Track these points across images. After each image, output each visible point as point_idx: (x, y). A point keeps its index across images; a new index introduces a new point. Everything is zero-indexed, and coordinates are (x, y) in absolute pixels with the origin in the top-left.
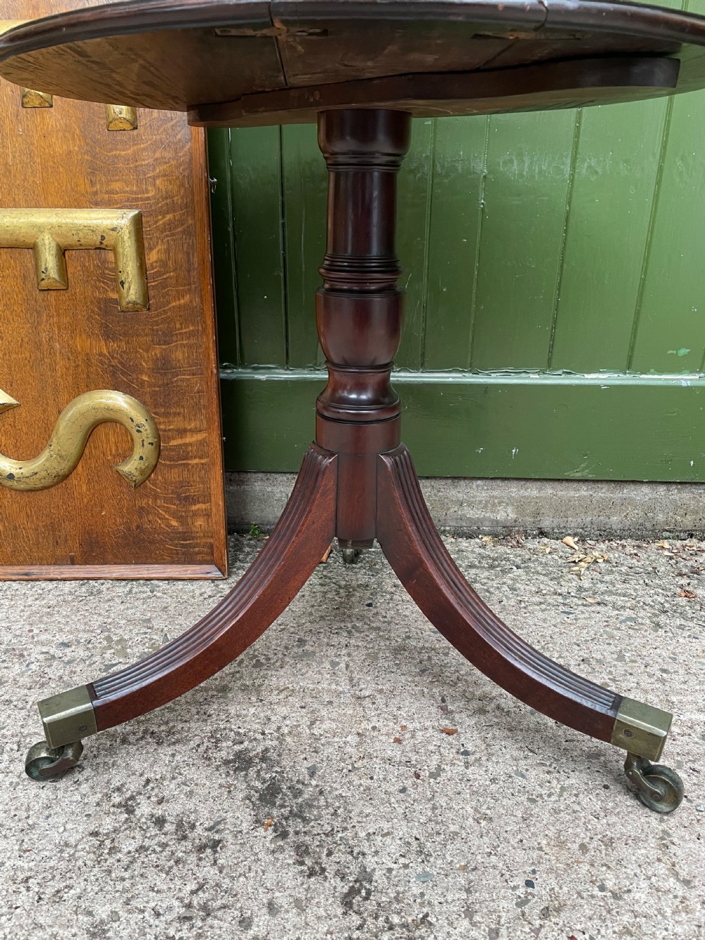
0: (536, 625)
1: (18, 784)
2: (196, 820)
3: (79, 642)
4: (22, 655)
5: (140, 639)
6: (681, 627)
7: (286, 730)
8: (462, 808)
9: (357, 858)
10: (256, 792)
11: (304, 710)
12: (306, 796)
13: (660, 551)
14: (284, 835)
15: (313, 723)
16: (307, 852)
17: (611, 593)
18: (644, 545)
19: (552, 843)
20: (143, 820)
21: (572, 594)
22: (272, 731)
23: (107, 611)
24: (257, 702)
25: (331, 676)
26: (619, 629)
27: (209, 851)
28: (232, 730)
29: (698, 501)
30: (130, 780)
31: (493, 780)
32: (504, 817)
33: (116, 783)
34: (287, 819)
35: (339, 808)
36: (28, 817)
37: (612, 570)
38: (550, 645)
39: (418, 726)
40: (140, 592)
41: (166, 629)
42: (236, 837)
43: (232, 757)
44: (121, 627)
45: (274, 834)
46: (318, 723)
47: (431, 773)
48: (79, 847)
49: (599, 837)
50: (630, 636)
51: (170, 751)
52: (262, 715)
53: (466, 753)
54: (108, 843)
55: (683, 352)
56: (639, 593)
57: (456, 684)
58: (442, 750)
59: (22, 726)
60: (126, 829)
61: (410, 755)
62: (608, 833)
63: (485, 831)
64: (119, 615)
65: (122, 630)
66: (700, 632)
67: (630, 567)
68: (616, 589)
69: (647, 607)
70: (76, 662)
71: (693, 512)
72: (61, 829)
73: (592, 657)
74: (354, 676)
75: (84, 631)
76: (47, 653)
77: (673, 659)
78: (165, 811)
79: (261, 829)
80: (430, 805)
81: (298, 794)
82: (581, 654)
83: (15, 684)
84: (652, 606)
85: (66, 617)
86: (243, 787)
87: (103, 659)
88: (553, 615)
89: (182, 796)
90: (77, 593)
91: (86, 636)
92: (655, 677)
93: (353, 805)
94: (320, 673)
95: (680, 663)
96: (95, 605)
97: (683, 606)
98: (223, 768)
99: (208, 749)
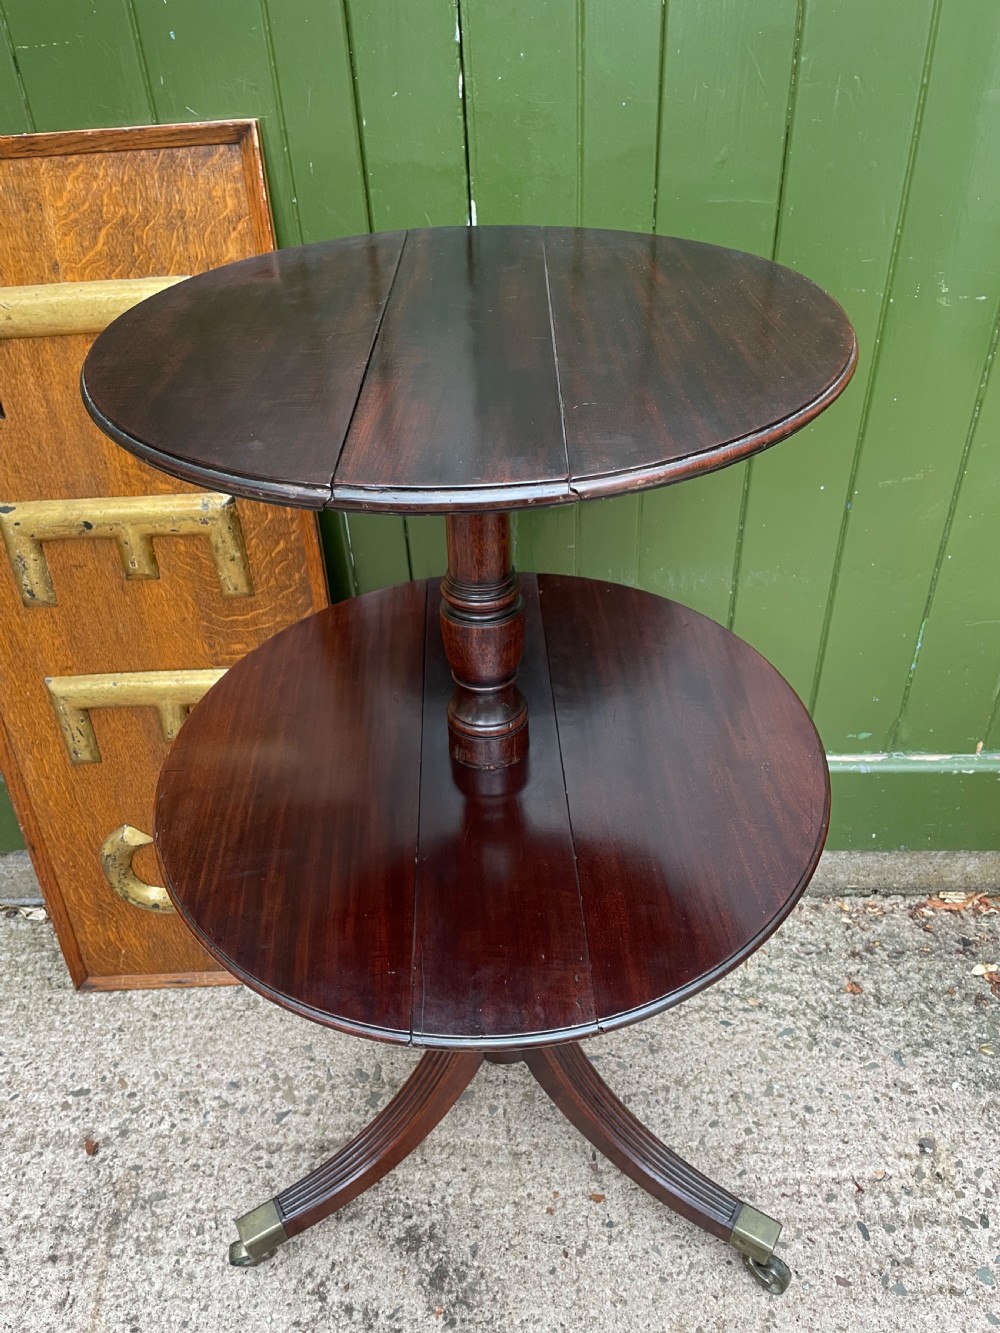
0: (692, 1044)
1: (224, 1269)
2: (379, 1308)
3: (247, 1082)
4: (197, 1102)
5: (305, 1077)
6: (837, 1043)
7: (449, 1200)
8: (603, 1291)
10: (427, 1275)
11: (465, 1174)
12: (470, 1280)
13: (839, 915)
14: (452, 1323)
15: (473, 1190)
17: (774, 988)
18: (823, 905)
19: (674, 1328)
20: (335, 1308)
21: (736, 992)
22: (436, 1202)
23: (269, 1033)
24: (422, 1164)
25: (490, 1126)
26: (773, 1048)
28: (401, 1201)
29: (883, 864)
30: (318, 1264)
31: (632, 1258)
32: (637, 1299)
33: (306, 1267)
35: (498, 1292)
36: (239, 1307)
37: (782, 950)
38: (703, 1075)
39: (569, 1192)
41: (328, 1061)
42: (413, 1326)
43: (403, 1235)
44: (284, 1060)
45: (444, 1323)
46: (478, 1190)
47: (578, 1250)
49: (714, 1319)
50: (783, 1058)
51: (348, 1228)
52: (427, 1180)
53: (610, 1225)
55: (863, 736)
56: (804, 988)
58: (589, 1221)
59: (215, 1199)
60: (321, 1319)
61: (561, 1229)
62: (722, 1315)
63: (619, 1315)
64: (280, 1040)
65: (286, 1063)
66: (855, 1050)
67: (802, 944)
68: (781, 981)
69: (808, 1011)
70: (249, 1110)
71: (877, 873)
72: (269, 1320)
73: (742, 1092)
74: (511, 1125)
75: (250, 1065)
76: (219, 1098)
77: (821, 1091)
78: (351, 1298)
79: (433, 1317)
80: (575, 1288)
81: (462, 1277)
82: (732, 1086)
83: (198, 1142)
84: (814, 1009)
85: (229, 1044)
86: (416, 1270)
87: (273, 1105)
88: (712, 1027)
89: (364, 1281)
90: (234, 1006)
91: (253, 1073)
92: (798, 1118)
93: (510, 1290)
94: (479, 1123)
95: (826, 1097)
96: (254, 1025)
97: (845, 1009)
98: (397, 1247)
99: (381, 1225)
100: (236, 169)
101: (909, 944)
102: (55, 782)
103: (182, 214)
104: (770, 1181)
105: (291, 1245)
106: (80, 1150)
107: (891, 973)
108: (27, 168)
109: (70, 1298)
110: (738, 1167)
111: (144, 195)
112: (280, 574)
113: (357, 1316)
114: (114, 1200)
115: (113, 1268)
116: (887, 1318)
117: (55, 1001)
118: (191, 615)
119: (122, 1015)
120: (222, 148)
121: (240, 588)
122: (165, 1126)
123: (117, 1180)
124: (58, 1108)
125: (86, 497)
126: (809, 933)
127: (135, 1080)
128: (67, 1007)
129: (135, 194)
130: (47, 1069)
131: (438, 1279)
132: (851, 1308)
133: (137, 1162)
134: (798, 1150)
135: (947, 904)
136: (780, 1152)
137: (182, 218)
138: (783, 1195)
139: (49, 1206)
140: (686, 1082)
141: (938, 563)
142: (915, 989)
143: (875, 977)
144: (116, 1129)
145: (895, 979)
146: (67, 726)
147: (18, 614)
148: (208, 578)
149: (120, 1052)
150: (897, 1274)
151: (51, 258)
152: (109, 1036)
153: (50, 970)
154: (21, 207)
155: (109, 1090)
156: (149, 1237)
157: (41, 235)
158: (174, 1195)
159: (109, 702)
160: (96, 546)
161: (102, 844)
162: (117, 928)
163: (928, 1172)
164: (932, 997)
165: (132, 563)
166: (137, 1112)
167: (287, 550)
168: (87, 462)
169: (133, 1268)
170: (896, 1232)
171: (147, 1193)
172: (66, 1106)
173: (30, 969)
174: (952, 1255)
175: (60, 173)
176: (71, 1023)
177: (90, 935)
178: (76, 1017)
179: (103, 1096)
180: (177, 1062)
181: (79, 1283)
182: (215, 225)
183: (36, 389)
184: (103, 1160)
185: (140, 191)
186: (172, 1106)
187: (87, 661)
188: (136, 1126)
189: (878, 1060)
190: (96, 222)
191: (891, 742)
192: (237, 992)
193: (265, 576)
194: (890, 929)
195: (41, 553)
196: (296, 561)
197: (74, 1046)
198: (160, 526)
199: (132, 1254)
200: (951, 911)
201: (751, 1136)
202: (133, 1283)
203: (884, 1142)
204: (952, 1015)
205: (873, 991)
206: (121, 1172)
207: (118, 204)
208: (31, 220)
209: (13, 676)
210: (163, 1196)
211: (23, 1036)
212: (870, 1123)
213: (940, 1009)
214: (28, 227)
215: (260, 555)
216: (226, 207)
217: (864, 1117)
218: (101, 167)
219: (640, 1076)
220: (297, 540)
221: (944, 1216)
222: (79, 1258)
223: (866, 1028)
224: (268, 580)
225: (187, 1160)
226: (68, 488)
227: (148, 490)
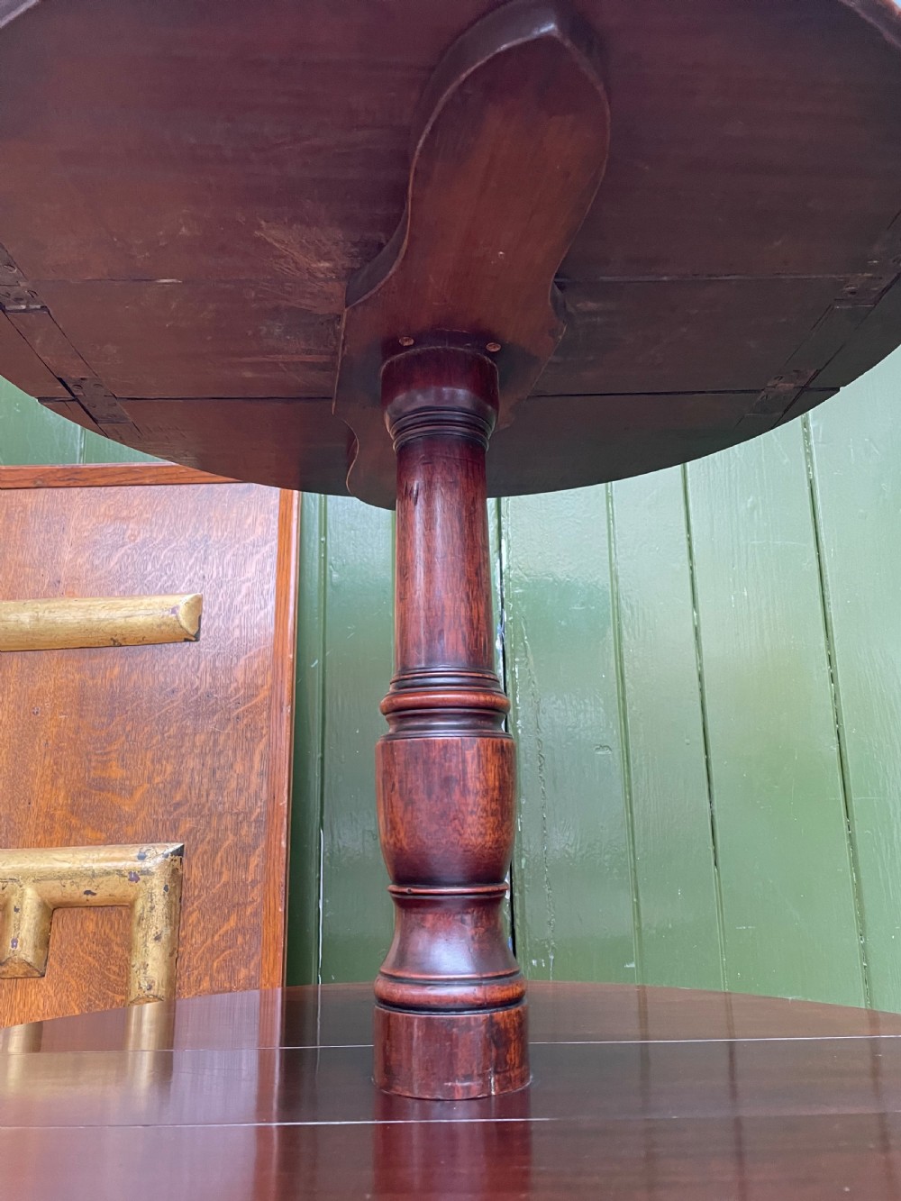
100: (271, 501)
108: (63, 496)
111: (173, 521)
121: (155, 987)
148: (113, 977)
151: (55, 575)
154: (43, 529)
157: (53, 554)
165: (15, 941)
167: (241, 930)
168: (7, 800)
175: (95, 501)
182: (238, 548)
193: (196, 972)
196: (247, 949)
216: (253, 533)
218: (138, 497)
220: (255, 914)
227: (69, 839)
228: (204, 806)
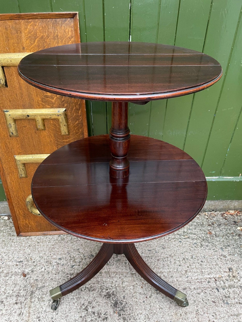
0: (173, 247)
2: (101, 312)
3: (63, 258)
4: (51, 263)
5: (78, 257)
6: (207, 246)
7: (117, 285)
8: (156, 306)
9: (135, 320)
10: (113, 304)
11: (120, 279)
12: (123, 305)
13: (205, 216)
14: (120, 315)
15: (122, 283)
16: (125, 319)
17: (191, 233)
18: (201, 214)
19: (175, 314)
20: (90, 313)
21: (182, 234)
22: (113, 286)
23: (68, 246)
24: (109, 277)
25: (125, 267)
26: (192, 247)
27: (105, 320)
28: (105, 286)
29: (215, 204)
30: (85, 302)
32: (165, 308)
33: (82, 303)
34: (120, 311)
35: (131, 307)
36: (66, 313)
37: (192, 224)
38: (176, 254)
40: (74, 239)
41: (83, 253)
42: (110, 316)
43: (106, 294)
45: (118, 315)
46: (124, 283)
47: (149, 296)
48: (79, 321)
50: (195, 250)
51: (92, 293)
52: (111, 281)
54: (84, 319)
55: (213, 172)
56: (198, 233)
57: (154, 268)
58: (152, 289)
60: (87, 315)
61: (145, 291)
62: (186, 311)
63: (161, 312)
64: (71, 248)
65: (73, 253)
66: (212, 247)
67: (197, 223)
68: (193, 232)
69: (200, 238)
70: (64, 265)
71: (214, 206)
72: (74, 316)
73: (186, 258)
74: (130, 267)
75: (64, 254)
76: (56, 262)
77: (204, 257)
78: (94, 310)
79: (115, 314)
80: (150, 305)
81: (122, 304)
82: (183, 256)
83: (52, 273)
84: (201, 238)
85: (58, 249)
86: (110, 303)
87: (70, 263)
88: (177, 243)
89: (97, 306)
90: (58, 240)
91: (65, 256)
92: (199, 264)
93: (134, 306)
94: (123, 267)
95: (206, 259)
96: (64, 244)
97: (208, 238)
98: (104, 297)
99: (100, 292)
100: (72, 25)
101: (222, 222)
102: (15, 183)
103: (57, 36)
104: (194, 279)
105: (78, 298)
106: (21, 276)
107: (218, 229)
108: (18, 22)
109: (22, 313)
110: (186, 275)
111: (48, 30)
112: (76, 130)
113: (96, 314)
114: (31, 288)
115: (32, 305)
116: (225, 310)
117: (12, 239)
118: (53, 140)
119: (30, 242)
120: (69, 19)
121: (66, 133)
122: (43, 269)
123: (32, 283)
124: (15, 266)
125: (28, 109)
126: (198, 220)
127: (34, 258)
128: (15, 241)
129: (46, 30)
130: (11, 256)
131: (116, 304)
132: (216, 308)
133: (37, 278)
134: (200, 271)
135: (230, 213)
136: (196, 272)
137: (57, 37)
138: (198, 282)
139: (14, 290)
140: (172, 256)
141: (235, 130)
142: (224, 233)
143: (215, 230)
144: (30, 270)
145: (219, 231)
146: (19, 168)
147: (8, 139)
148: (58, 130)
149: (30, 251)
150: (226, 300)
151: (23, 46)
152: (27, 248)
153: (10, 231)
154: (16, 32)
155: (28, 261)
156: (41, 297)
157: (20, 40)
158: (47, 286)
159: (31, 162)
160: (29, 122)
161: (26, 199)
162: (29, 220)
163: (231, 276)
164: (228, 235)
165: (39, 126)
166: (36, 266)
167: (78, 124)
168: (29, 100)
169: (37, 305)
170: (225, 290)
171: (40, 286)
172: (17, 265)
173: (4, 231)
174: (239, 295)
175: (26, 24)
176: (16, 244)
177: (22, 222)
178: (18, 243)
179: (26, 262)
180: (45, 254)
181: (24, 309)
182: (66, 39)
183: (16, 80)
184: (28, 278)
185: (47, 29)
186: (45, 264)
187: (25, 151)
188: (35, 269)
189: (217, 250)
190: (35, 37)
191: (220, 174)
192: (59, 236)
193: (72, 130)
194: (217, 219)
195: (15, 122)
196: (81, 126)
197: (18, 250)
198: (47, 116)
199: (37, 301)
200: (231, 215)
201: (189, 268)
202: (38, 308)
203: (220, 269)
204: (233, 239)
205: (214, 234)
206: (33, 281)
207: (41, 32)
208: (18, 36)
209: (6, 155)
210: (44, 286)
211: (4, 248)
212: (217, 264)
213: (230, 238)
214: (17, 37)
215: (71, 125)
216: (69, 34)
217: (215, 263)
218: (37, 23)
219: (161, 255)
220: (81, 121)
221: (236, 286)
222: (23, 303)
223: (214, 242)
224: (73, 131)
225: (49, 278)
226: (23, 106)
227: (44, 107)
228: (68, 102)
